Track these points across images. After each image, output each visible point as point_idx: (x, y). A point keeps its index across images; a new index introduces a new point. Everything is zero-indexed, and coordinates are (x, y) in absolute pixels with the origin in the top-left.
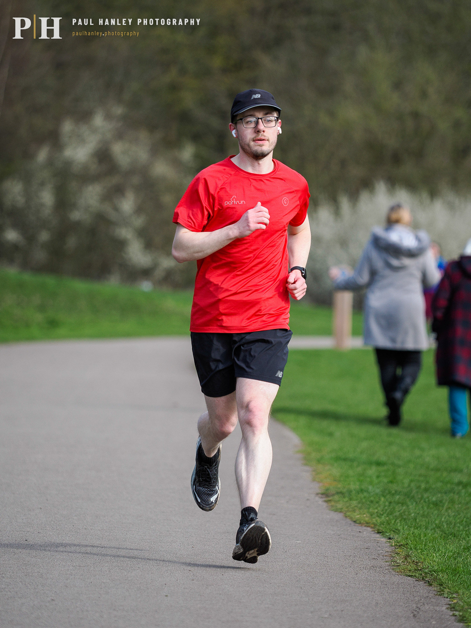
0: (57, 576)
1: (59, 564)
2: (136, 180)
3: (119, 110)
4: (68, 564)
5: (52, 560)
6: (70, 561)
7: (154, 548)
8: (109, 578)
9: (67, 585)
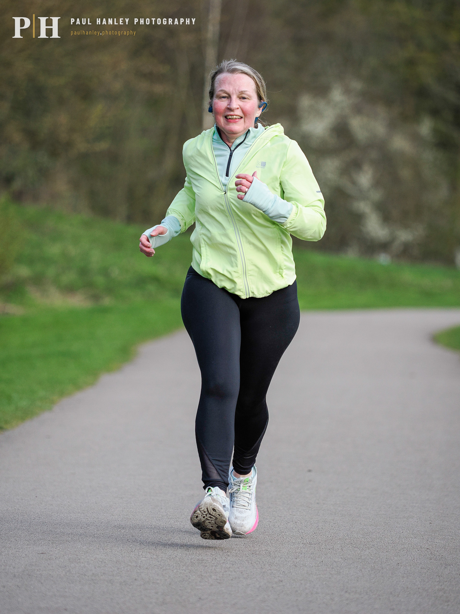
0: (285, 555)
1: (289, 542)
2: (374, 154)
3: (357, 85)
4: (298, 541)
5: (281, 537)
6: (300, 538)
7: (389, 524)
8: (342, 557)
9: (296, 565)
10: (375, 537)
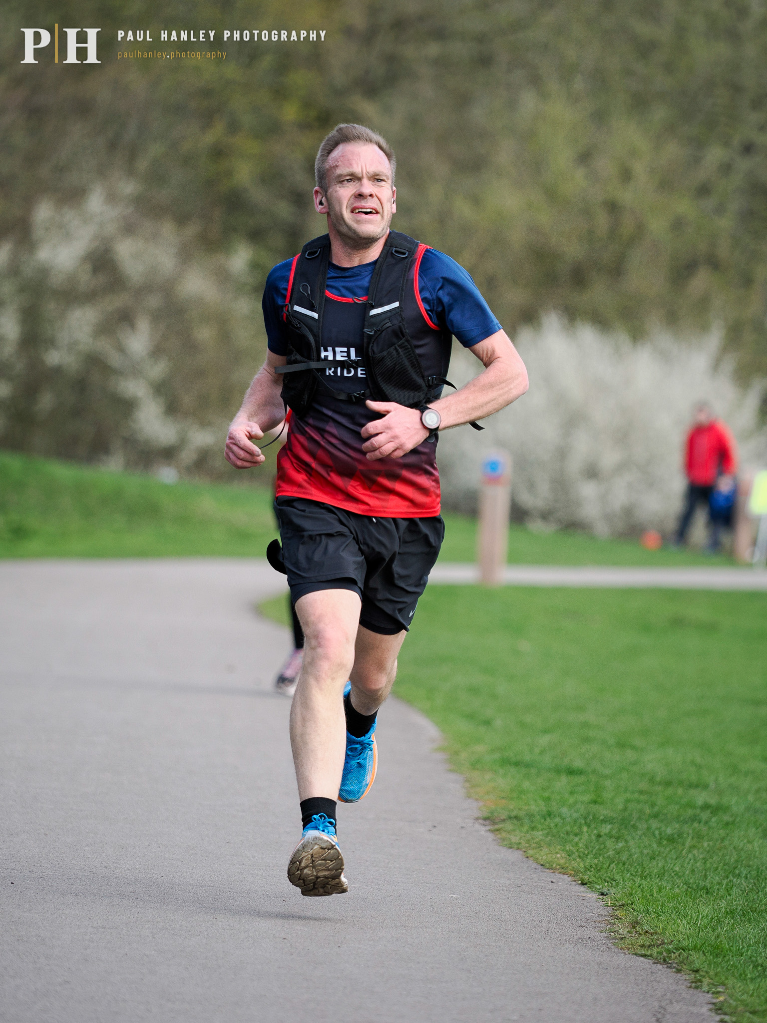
2: (154, 301)
6: (88, 918)
8: (155, 947)
9: (87, 958)
10: (201, 920)
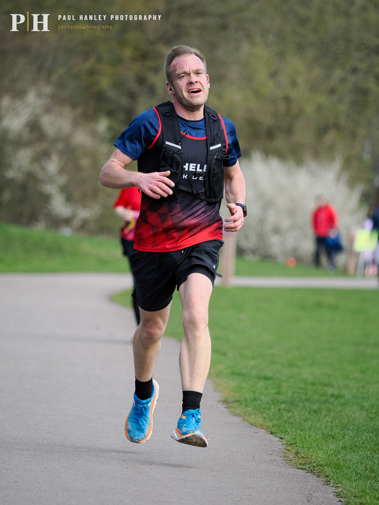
2: (60, 146)
3: (48, 90)
